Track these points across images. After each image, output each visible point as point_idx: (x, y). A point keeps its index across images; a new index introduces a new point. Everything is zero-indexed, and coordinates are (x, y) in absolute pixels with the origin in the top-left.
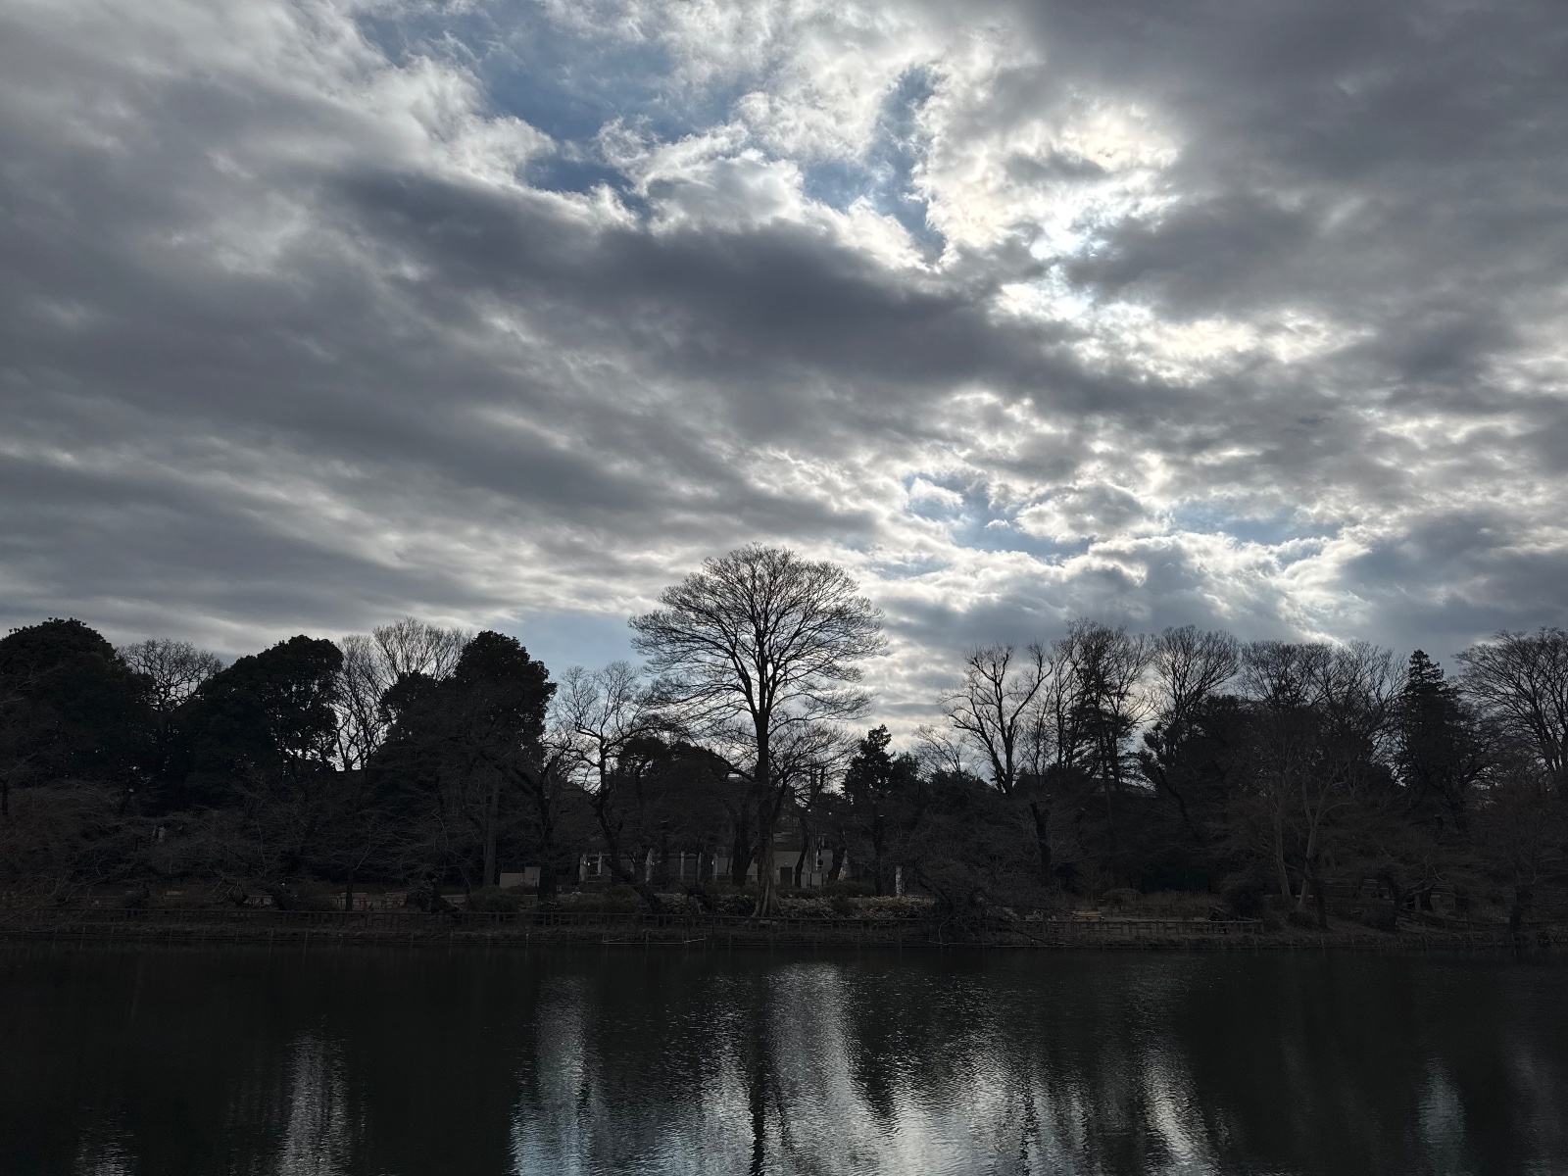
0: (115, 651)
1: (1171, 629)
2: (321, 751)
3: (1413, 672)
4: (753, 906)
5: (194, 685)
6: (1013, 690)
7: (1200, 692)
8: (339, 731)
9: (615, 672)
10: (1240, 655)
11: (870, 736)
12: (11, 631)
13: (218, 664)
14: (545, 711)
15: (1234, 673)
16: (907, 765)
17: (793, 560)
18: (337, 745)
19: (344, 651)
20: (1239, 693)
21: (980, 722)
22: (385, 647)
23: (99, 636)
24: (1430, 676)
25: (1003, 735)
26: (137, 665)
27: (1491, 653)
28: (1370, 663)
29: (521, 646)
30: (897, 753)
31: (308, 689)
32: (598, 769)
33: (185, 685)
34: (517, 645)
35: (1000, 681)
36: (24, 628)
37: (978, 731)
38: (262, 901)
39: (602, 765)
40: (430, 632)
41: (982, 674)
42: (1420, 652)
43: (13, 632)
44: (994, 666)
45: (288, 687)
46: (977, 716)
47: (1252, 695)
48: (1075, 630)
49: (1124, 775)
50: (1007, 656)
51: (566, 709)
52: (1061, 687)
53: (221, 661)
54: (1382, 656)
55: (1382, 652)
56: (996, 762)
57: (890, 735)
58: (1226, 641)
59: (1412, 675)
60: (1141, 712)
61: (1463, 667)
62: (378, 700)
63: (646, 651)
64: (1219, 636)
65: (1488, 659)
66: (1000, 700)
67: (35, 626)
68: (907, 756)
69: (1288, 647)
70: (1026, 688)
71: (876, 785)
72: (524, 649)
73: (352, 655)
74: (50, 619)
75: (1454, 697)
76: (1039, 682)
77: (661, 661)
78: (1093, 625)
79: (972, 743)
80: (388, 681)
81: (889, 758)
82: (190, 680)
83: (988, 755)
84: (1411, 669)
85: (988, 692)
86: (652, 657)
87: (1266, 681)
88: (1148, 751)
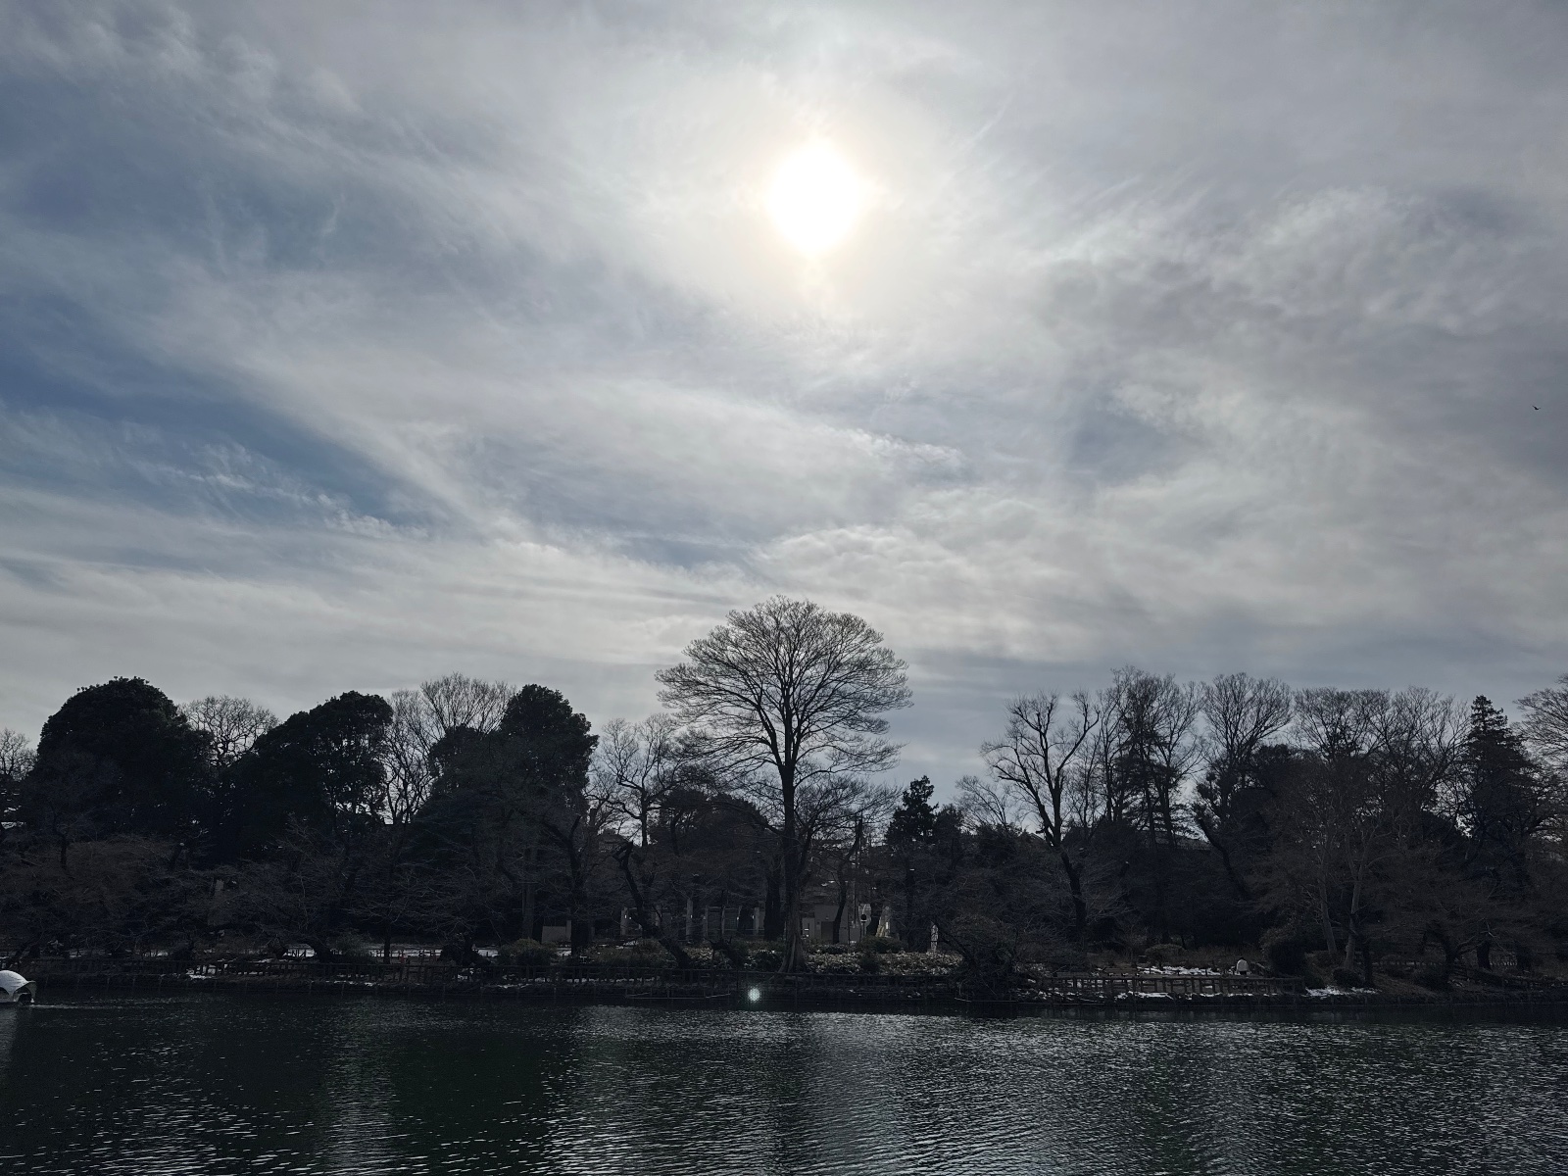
0: (176, 708)
1: (1222, 676)
2: (371, 805)
3: (1475, 719)
4: (780, 961)
5: (250, 741)
6: (1059, 740)
7: (1253, 740)
8: (388, 785)
9: (655, 724)
10: (1293, 703)
11: (912, 788)
12: (78, 689)
13: (273, 720)
14: (589, 764)
15: (1288, 720)
16: (951, 817)
17: (816, 613)
18: (386, 798)
19: (393, 706)
20: (1293, 741)
21: (1026, 773)
22: (433, 702)
23: (161, 693)
24: (1494, 722)
25: (1050, 786)
26: (196, 722)
27: (1555, 699)
28: (1430, 709)
29: (564, 699)
30: (940, 805)
31: (357, 743)
32: (639, 822)
33: (241, 741)
34: (560, 698)
35: (1046, 731)
36: (91, 687)
37: (1024, 782)
38: (305, 953)
39: (643, 817)
40: (476, 685)
41: (1026, 724)
42: (1483, 698)
43: (81, 691)
44: (1038, 715)
45: (339, 742)
46: (1022, 767)
47: (1306, 744)
48: (1121, 679)
49: (1177, 829)
50: (1052, 705)
51: (608, 761)
52: (1108, 737)
53: (276, 717)
54: (1443, 703)
55: (1443, 698)
56: (1043, 814)
57: (932, 787)
58: (1279, 688)
59: (1474, 722)
60: (1191, 763)
61: (1525, 713)
62: (426, 754)
63: (671, 704)
64: (1271, 684)
65: (1552, 704)
66: (1046, 751)
67: (101, 684)
68: (951, 808)
69: (1343, 694)
70: (1072, 738)
71: (919, 838)
72: (567, 702)
73: (401, 710)
74: (116, 677)
75: (1519, 744)
76: (1085, 731)
77: (687, 714)
78: (1139, 674)
79: (1017, 795)
80: (436, 734)
81: (932, 810)
82: (246, 736)
83: (1034, 807)
84: (1473, 716)
85: (1032, 742)
86: (678, 710)
87: (1321, 729)
88: (1202, 803)
